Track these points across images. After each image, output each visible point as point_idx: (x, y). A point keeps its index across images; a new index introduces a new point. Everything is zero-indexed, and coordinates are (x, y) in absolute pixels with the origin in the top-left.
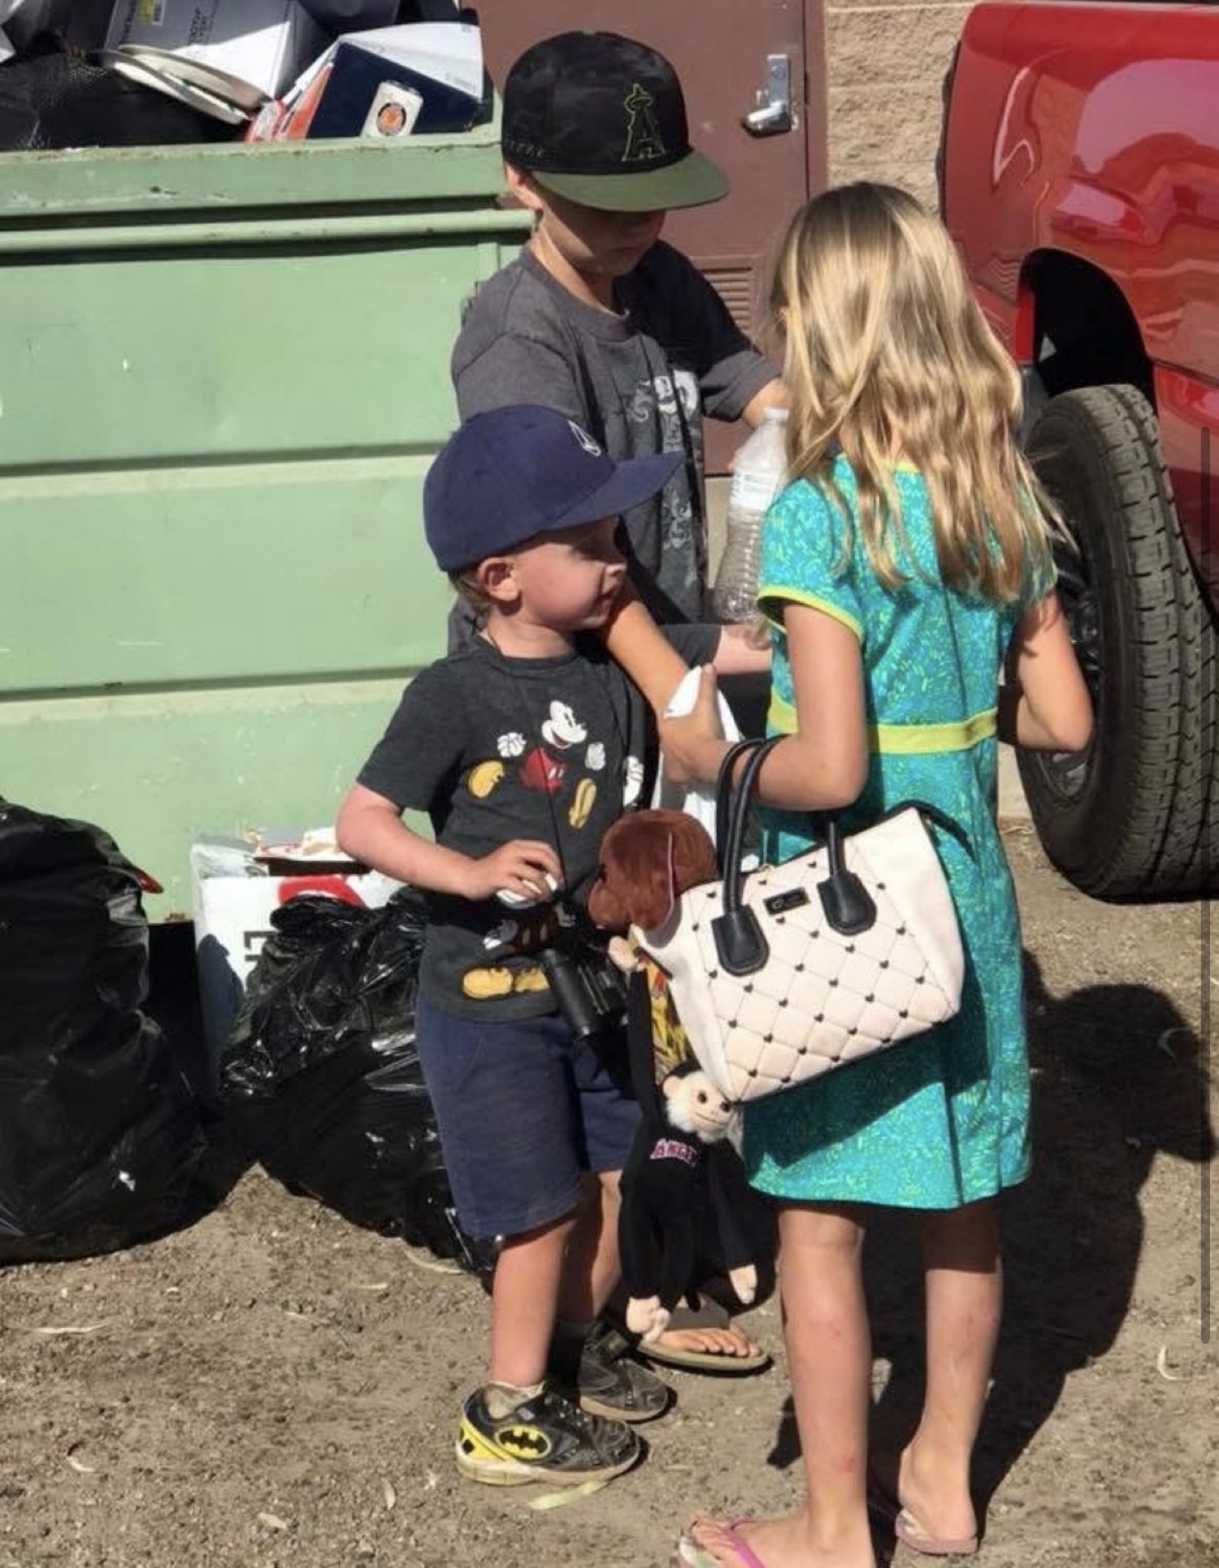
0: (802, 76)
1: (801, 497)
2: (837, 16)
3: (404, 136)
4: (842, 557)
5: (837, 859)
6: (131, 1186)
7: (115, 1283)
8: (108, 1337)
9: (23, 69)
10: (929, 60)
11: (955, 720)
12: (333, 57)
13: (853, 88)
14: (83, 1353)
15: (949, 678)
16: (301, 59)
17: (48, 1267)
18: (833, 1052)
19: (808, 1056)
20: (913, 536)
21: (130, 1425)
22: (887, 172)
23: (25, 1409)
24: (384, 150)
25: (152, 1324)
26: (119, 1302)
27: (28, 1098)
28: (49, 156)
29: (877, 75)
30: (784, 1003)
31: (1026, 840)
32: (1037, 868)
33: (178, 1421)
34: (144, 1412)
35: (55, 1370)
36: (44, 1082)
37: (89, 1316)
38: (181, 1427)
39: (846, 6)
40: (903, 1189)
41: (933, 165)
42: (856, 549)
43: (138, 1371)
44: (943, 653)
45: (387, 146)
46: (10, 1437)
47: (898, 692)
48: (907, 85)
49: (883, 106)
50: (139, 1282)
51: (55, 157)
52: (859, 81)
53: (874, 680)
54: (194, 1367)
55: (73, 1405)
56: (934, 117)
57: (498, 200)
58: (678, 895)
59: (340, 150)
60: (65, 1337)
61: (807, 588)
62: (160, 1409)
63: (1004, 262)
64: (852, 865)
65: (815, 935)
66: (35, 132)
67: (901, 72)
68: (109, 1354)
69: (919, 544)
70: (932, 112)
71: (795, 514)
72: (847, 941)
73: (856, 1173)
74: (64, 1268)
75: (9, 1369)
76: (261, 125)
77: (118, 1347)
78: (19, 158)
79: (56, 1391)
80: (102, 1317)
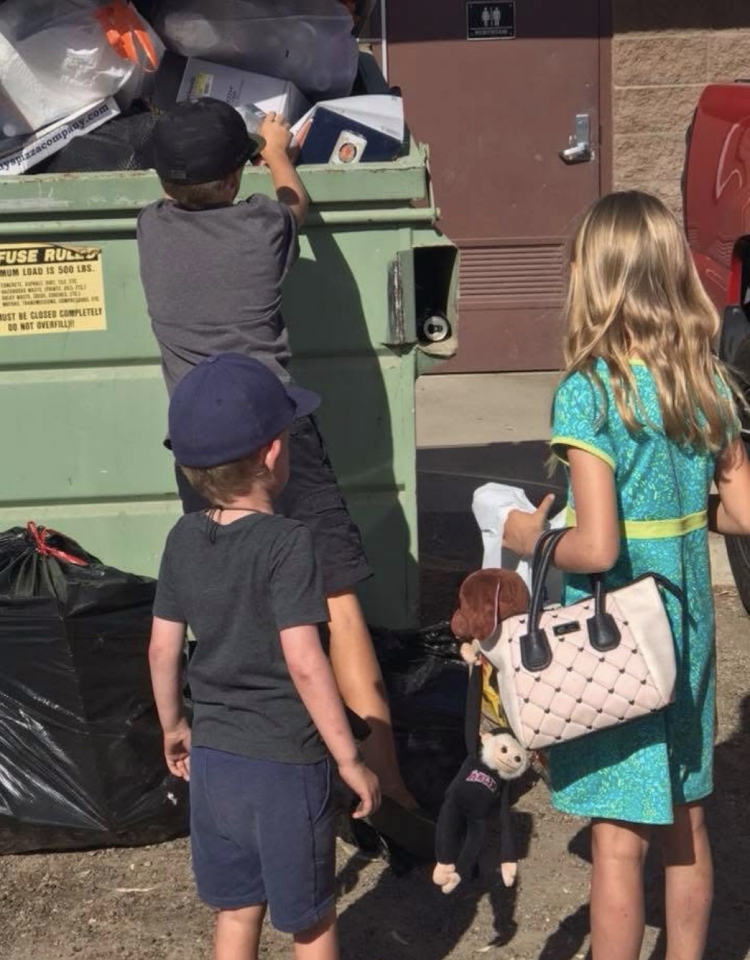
0: (597, 127)
1: (576, 382)
2: (620, 92)
3: (355, 163)
4: (600, 417)
5: (601, 605)
6: (175, 802)
7: (164, 861)
8: (158, 895)
9: (126, 121)
10: (677, 118)
11: (676, 517)
12: (313, 115)
13: (629, 135)
14: (143, 905)
15: (672, 491)
16: (293, 116)
17: (122, 850)
18: (588, 723)
19: (571, 724)
20: (646, 404)
21: (172, 949)
22: (650, 186)
23: (107, 938)
24: (343, 171)
25: (186, 888)
26: (166, 874)
27: (112, 747)
28: (139, 174)
29: (644, 127)
30: (558, 690)
31: (732, 599)
32: (739, 616)
33: (201, 949)
34: (180, 943)
35: (126, 915)
36: (124, 737)
37: (147, 882)
38: (203, 953)
39: (626, 85)
40: (646, 812)
41: (679, 182)
42: (609, 413)
43: (177, 917)
44: (667, 476)
45: (345, 169)
46: (98, 955)
47: (639, 500)
48: (662, 134)
49: (647, 146)
50: (178, 862)
51: (143, 174)
52: (633, 131)
53: (623, 494)
54: (211, 915)
55: (137, 936)
56: (679, 153)
57: (411, 203)
58: (500, 621)
59: (317, 171)
60: (132, 894)
61: (579, 438)
62: (191, 940)
63: (724, 242)
64: (610, 608)
65: (581, 650)
66: (131, 158)
67: (659, 125)
68: (159, 906)
69: (650, 409)
70: (678, 149)
71: (572, 393)
72: (600, 655)
73: (616, 802)
74: (132, 852)
75: (98, 913)
77: (165, 901)
78: (121, 175)
79: (127, 927)
80: (155, 883)
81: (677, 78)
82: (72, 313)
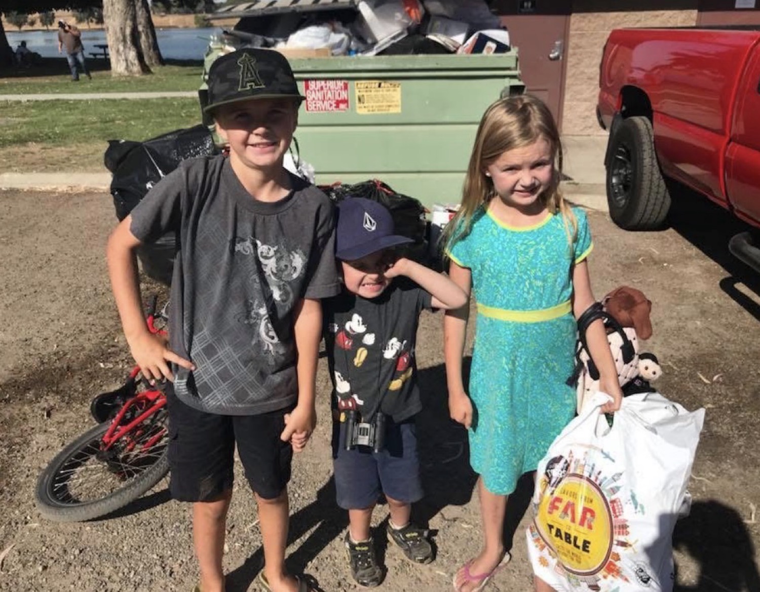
0: (563, 47)
2: (572, 34)
3: (491, 53)
12: (476, 35)
13: (574, 50)
22: (580, 70)
24: (487, 57)
29: (580, 47)
39: (575, 32)
49: (580, 55)
57: (510, 69)
59: (477, 57)
76: (460, 51)
78: (409, 57)
81: (595, 29)
82: (389, 106)
